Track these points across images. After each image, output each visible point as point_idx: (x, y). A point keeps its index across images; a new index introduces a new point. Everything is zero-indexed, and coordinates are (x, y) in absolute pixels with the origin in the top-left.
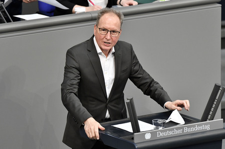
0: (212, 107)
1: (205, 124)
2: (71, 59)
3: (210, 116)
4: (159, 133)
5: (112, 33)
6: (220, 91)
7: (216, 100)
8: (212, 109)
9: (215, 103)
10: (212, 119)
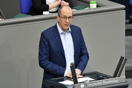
1: (115, 79)
3: (118, 75)
4: (89, 84)
6: (124, 60)
7: (122, 66)
8: (119, 71)
9: (121, 67)
10: (119, 76)
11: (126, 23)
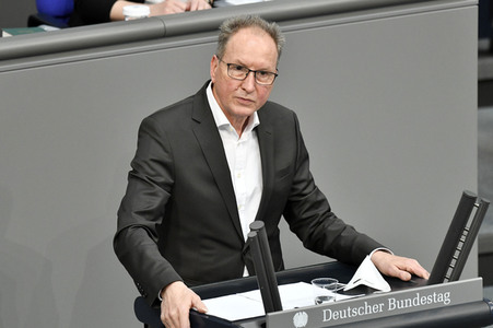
0: (455, 248)
1: (438, 291)
2: (153, 143)
3: (450, 271)
4: (328, 313)
5: (259, 75)
6: (475, 209)
7: (465, 233)
9: (463, 238)
10: (456, 277)
11: (482, 53)
